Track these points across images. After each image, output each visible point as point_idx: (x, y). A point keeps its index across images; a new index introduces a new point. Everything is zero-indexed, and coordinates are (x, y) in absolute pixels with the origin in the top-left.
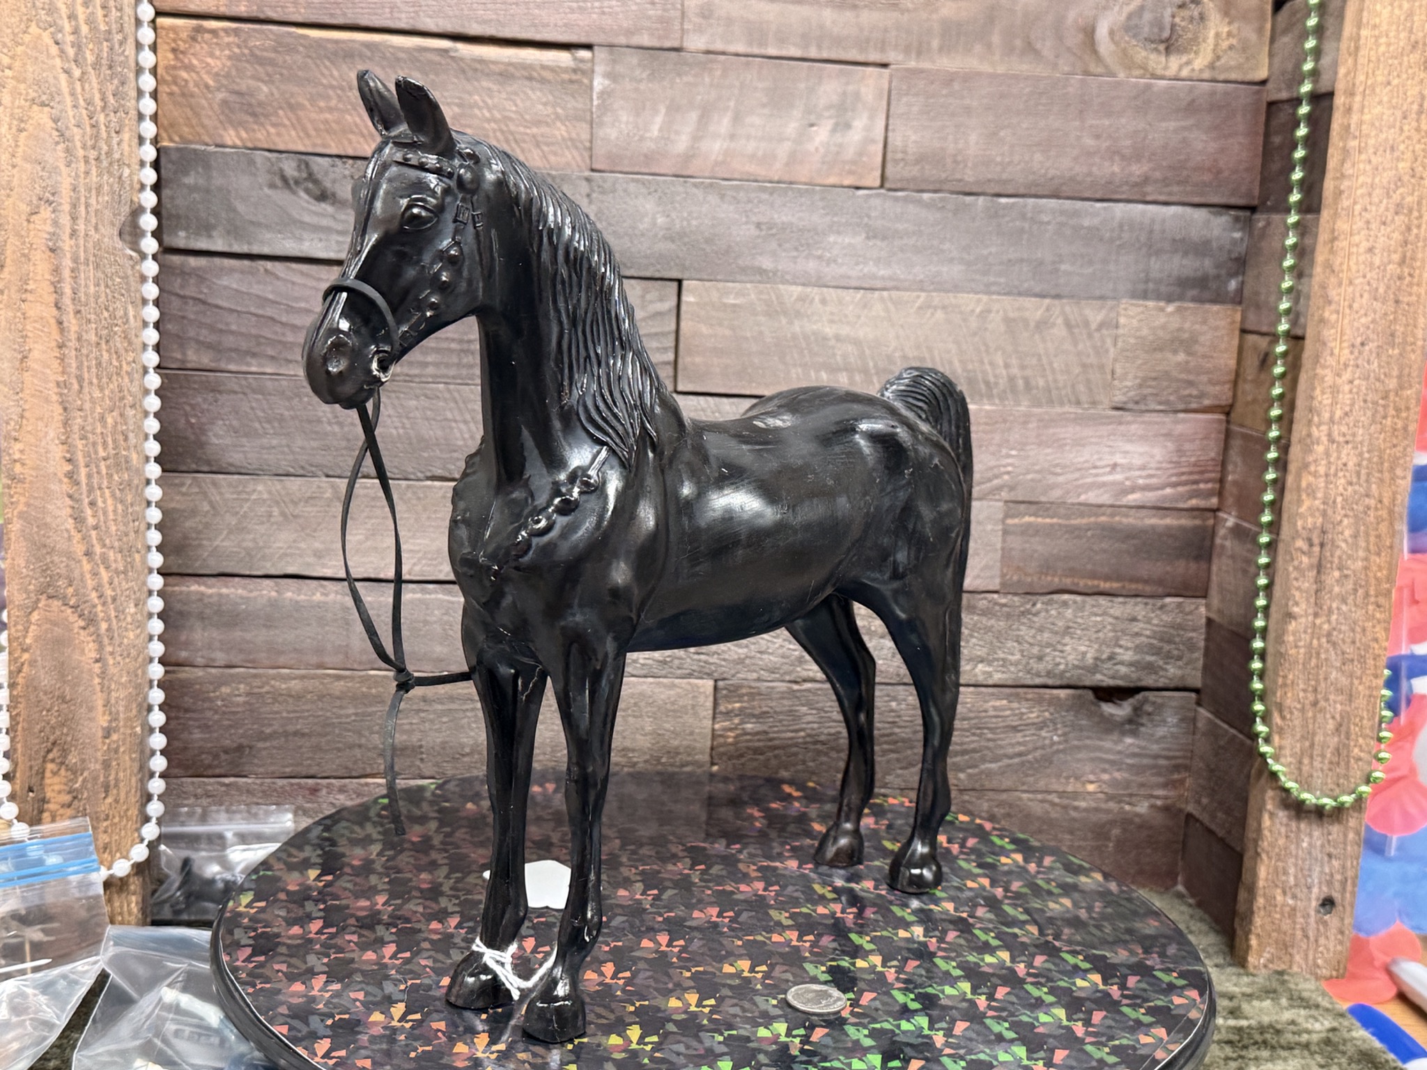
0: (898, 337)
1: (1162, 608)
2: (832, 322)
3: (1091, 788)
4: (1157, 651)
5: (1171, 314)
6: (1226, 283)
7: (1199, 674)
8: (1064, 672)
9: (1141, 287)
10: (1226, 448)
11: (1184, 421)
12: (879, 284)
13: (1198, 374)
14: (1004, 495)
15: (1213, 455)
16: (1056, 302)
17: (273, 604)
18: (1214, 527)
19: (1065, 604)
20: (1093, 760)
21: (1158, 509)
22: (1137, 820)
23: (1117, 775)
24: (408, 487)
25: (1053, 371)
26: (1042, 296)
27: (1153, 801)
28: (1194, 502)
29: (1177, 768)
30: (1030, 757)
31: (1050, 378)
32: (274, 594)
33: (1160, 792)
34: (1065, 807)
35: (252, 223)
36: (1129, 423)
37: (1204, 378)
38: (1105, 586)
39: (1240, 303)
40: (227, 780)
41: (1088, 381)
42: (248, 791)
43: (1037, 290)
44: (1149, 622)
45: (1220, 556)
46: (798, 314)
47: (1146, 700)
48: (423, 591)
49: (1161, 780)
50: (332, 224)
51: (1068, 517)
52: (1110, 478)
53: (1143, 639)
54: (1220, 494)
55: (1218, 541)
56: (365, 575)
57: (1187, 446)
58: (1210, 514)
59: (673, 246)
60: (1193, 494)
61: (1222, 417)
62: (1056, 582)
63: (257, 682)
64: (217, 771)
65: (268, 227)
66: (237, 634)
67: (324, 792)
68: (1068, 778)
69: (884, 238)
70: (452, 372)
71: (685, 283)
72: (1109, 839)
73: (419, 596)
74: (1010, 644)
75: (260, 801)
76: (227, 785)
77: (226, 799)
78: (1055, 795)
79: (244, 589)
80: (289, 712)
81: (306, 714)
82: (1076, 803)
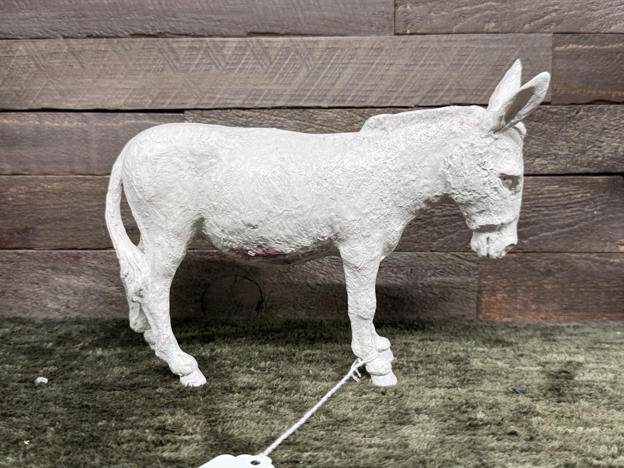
3: (622, 249)
8: (602, 162)
14: (553, 27)
17: (38, 130)
19: (601, 110)
20: (623, 228)
24: (118, 42)
30: (576, 227)
32: (37, 123)
34: (604, 263)
40: (20, 251)
42: (35, 259)
48: (135, 117)
51: (602, 44)
56: (95, 107)
62: (594, 94)
63: (32, 184)
64: (14, 245)
66: (16, 152)
67: (84, 258)
68: (605, 242)
73: (134, 121)
74: (560, 143)
75: (43, 265)
76: (20, 254)
77: (21, 263)
78: (595, 254)
79: (18, 120)
80: (55, 205)
81: (66, 206)
82: (612, 260)
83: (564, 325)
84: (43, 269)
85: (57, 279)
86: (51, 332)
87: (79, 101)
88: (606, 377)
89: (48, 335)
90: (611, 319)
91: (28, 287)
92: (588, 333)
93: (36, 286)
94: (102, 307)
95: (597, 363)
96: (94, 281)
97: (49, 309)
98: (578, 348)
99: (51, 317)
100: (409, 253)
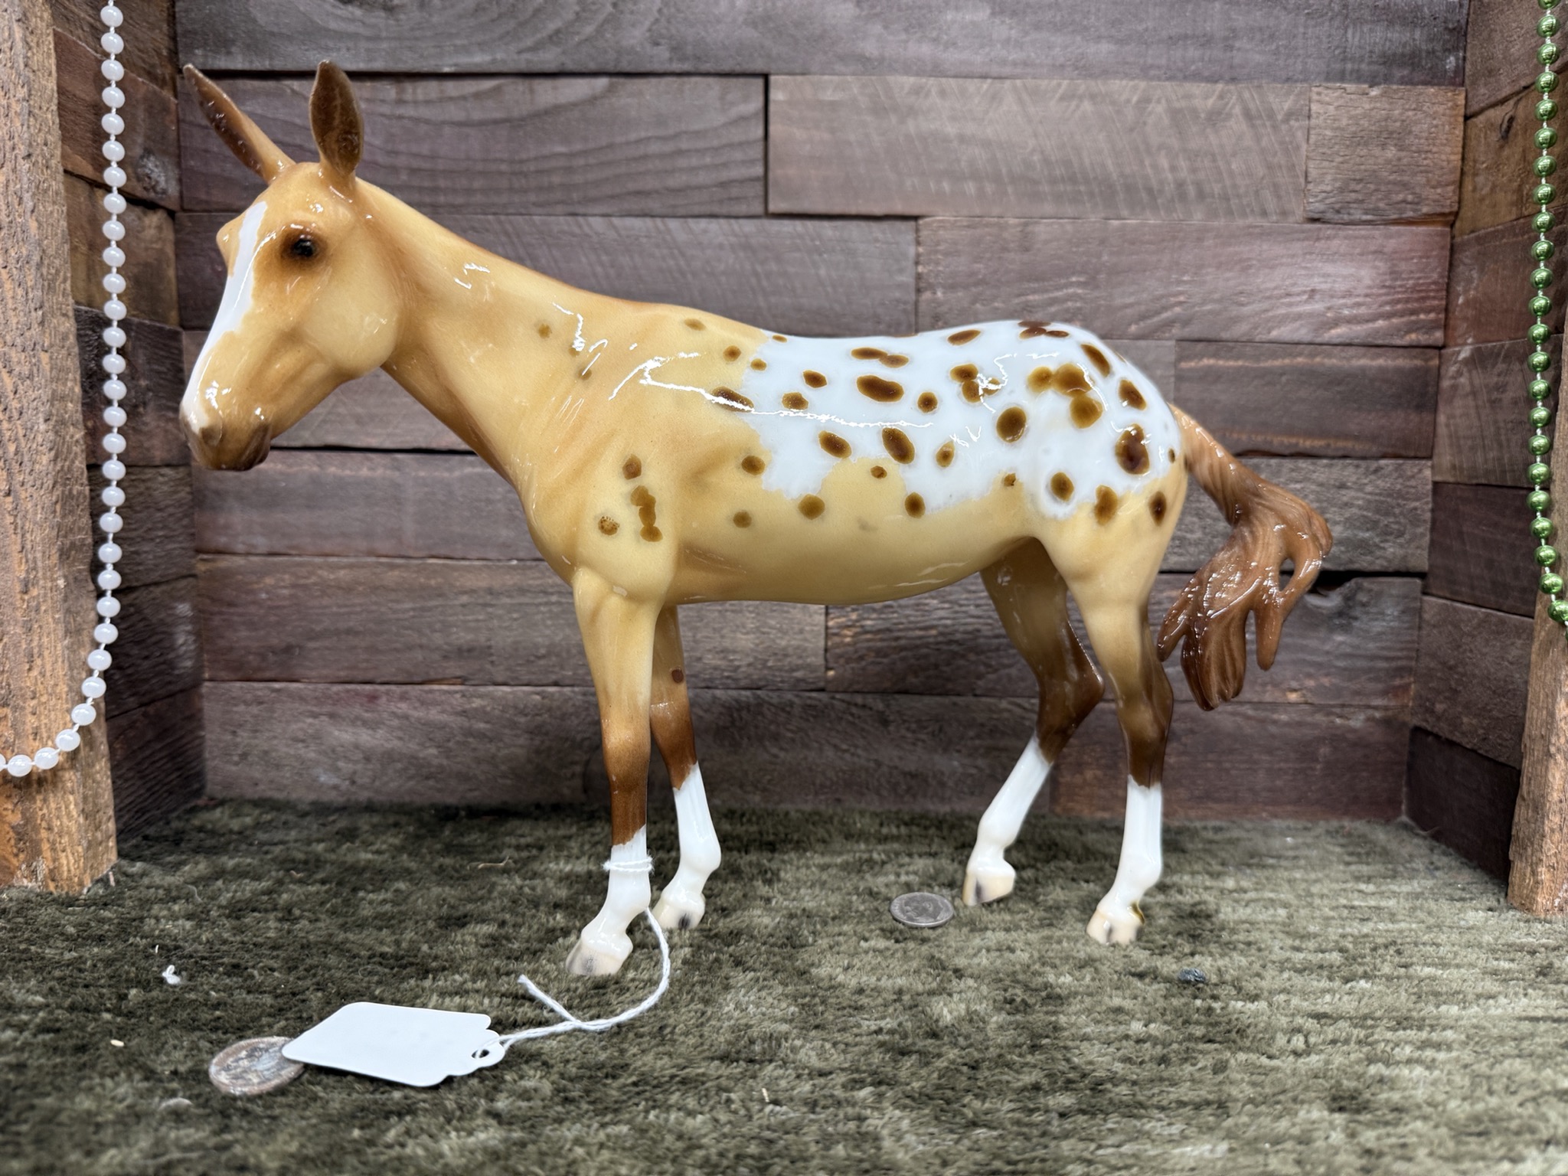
0: (1036, 135)
1: (1376, 471)
2: (953, 119)
3: (1293, 697)
4: (1373, 525)
5: (1376, 97)
6: (1443, 60)
7: (1425, 554)
9: (1338, 66)
10: (1451, 266)
11: (1399, 235)
12: (1007, 70)
13: (1415, 174)
14: (1176, 331)
15: (1435, 276)
16: (1232, 87)
17: (315, 480)
18: (1439, 368)
19: (1256, 468)
20: (1294, 662)
21: (1370, 346)
22: (1350, 736)
23: (1326, 681)
25: (1231, 174)
26: (1213, 80)
27: (1370, 712)
28: (1412, 338)
29: (1399, 671)
31: (1228, 183)
32: (315, 469)
33: (1378, 702)
34: (1263, 721)
35: (272, 34)
36: (1328, 238)
37: (1421, 179)
38: (1306, 444)
39: (1462, 84)
40: (277, 685)
41: (1276, 187)
42: (301, 698)
43: (1206, 74)
44: (1361, 489)
45: (1450, 401)
46: (912, 111)
47: (1360, 588)
49: (1380, 686)
50: (362, 30)
51: (1257, 358)
52: (1308, 308)
53: (1354, 510)
54: (1446, 327)
55: (1446, 384)
56: (415, 445)
57: (1403, 266)
58: (1436, 352)
59: (756, 34)
60: (1412, 328)
61: (1448, 229)
62: (1243, 439)
63: (303, 571)
64: (268, 674)
65: (290, 38)
66: (278, 516)
67: (384, 699)
68: (1264, 685)
69: (1014, 13)
70: (504, 199)
71: (772, 78)
72: (1317, 761)
75: (315, 709)
76: (278, 691)
77: (278, 706)
78: (1248, 706)
79: (283, 463)
80: (339, 606)
81: (358, 609)
82: (1275, 716)
83: (1198, 824)
84: (315, 716)
85: (336, 733)
86: (324, 825)
87: (389, 435)
88: (1274, 916)
89: (318, 830)
90: (1275, 816)
91: (288, 746)
92: (1238, 839)
93: (300, 745)
94: (411, 783)
95: (1256, 890)
96: (400, 739)
97: (322, 785)
98: (1223, 864)
99: (325, 798)
100: (938, 699)
